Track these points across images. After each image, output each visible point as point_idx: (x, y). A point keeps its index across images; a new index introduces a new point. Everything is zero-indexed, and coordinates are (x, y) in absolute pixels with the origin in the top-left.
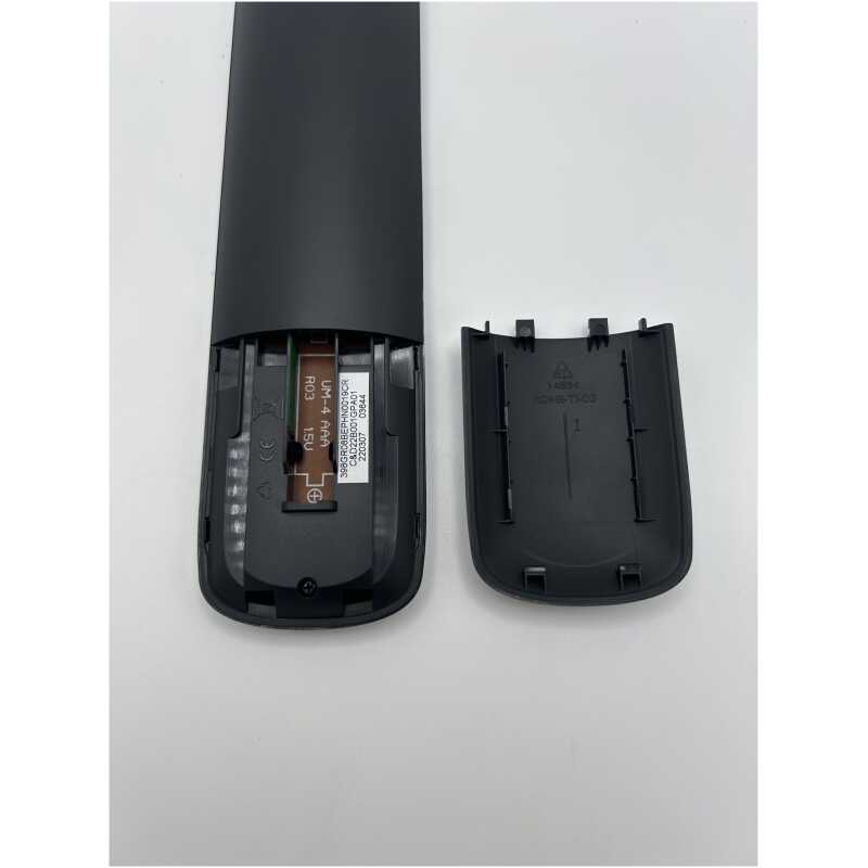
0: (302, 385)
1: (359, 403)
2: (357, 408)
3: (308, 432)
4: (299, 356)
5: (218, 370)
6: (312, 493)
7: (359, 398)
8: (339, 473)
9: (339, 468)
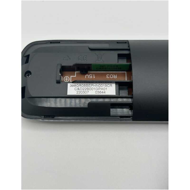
0: (113, 74)
1: (102, 91)
2: (100, 90)
3: (93, 76)
4: (126, 72)
5: (117, 43)
6: (68, 78)
7: (104, 91)
8: (72, 84)
9: (74, 84)
